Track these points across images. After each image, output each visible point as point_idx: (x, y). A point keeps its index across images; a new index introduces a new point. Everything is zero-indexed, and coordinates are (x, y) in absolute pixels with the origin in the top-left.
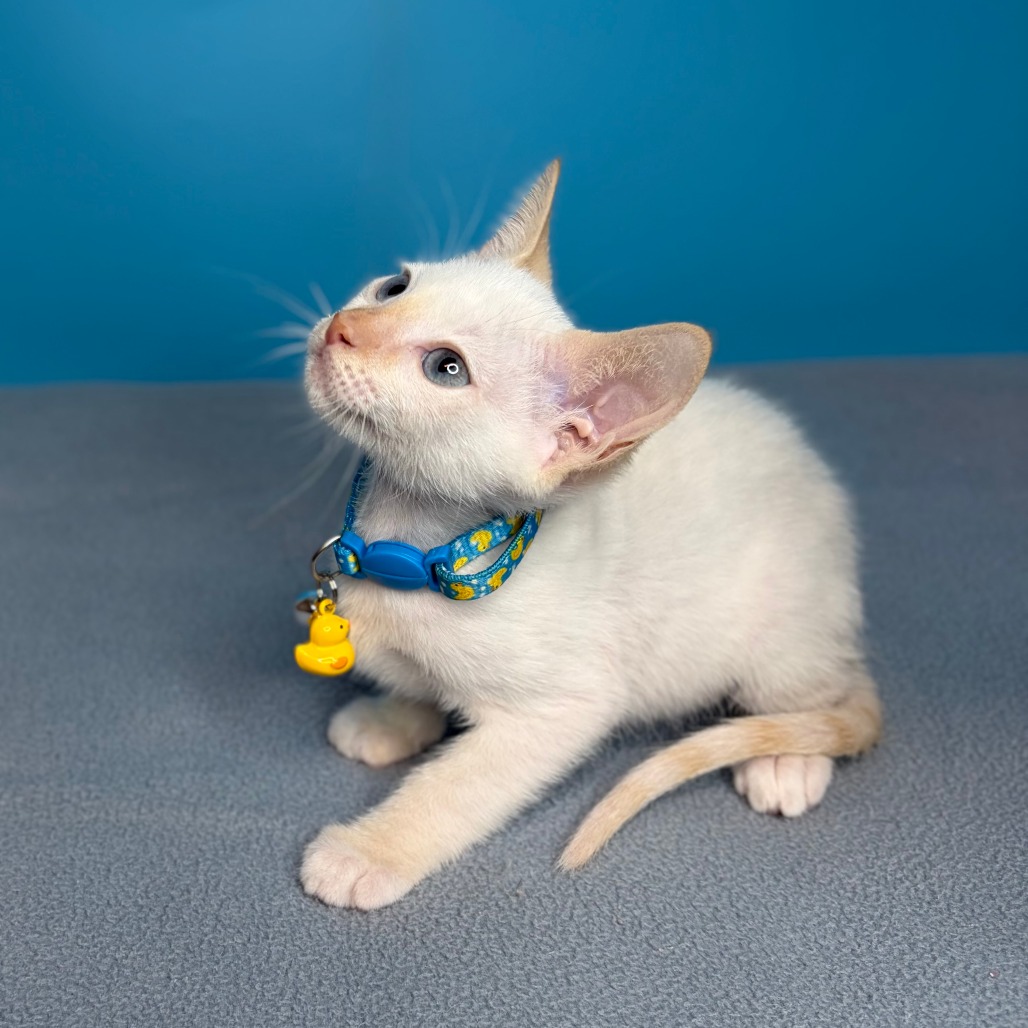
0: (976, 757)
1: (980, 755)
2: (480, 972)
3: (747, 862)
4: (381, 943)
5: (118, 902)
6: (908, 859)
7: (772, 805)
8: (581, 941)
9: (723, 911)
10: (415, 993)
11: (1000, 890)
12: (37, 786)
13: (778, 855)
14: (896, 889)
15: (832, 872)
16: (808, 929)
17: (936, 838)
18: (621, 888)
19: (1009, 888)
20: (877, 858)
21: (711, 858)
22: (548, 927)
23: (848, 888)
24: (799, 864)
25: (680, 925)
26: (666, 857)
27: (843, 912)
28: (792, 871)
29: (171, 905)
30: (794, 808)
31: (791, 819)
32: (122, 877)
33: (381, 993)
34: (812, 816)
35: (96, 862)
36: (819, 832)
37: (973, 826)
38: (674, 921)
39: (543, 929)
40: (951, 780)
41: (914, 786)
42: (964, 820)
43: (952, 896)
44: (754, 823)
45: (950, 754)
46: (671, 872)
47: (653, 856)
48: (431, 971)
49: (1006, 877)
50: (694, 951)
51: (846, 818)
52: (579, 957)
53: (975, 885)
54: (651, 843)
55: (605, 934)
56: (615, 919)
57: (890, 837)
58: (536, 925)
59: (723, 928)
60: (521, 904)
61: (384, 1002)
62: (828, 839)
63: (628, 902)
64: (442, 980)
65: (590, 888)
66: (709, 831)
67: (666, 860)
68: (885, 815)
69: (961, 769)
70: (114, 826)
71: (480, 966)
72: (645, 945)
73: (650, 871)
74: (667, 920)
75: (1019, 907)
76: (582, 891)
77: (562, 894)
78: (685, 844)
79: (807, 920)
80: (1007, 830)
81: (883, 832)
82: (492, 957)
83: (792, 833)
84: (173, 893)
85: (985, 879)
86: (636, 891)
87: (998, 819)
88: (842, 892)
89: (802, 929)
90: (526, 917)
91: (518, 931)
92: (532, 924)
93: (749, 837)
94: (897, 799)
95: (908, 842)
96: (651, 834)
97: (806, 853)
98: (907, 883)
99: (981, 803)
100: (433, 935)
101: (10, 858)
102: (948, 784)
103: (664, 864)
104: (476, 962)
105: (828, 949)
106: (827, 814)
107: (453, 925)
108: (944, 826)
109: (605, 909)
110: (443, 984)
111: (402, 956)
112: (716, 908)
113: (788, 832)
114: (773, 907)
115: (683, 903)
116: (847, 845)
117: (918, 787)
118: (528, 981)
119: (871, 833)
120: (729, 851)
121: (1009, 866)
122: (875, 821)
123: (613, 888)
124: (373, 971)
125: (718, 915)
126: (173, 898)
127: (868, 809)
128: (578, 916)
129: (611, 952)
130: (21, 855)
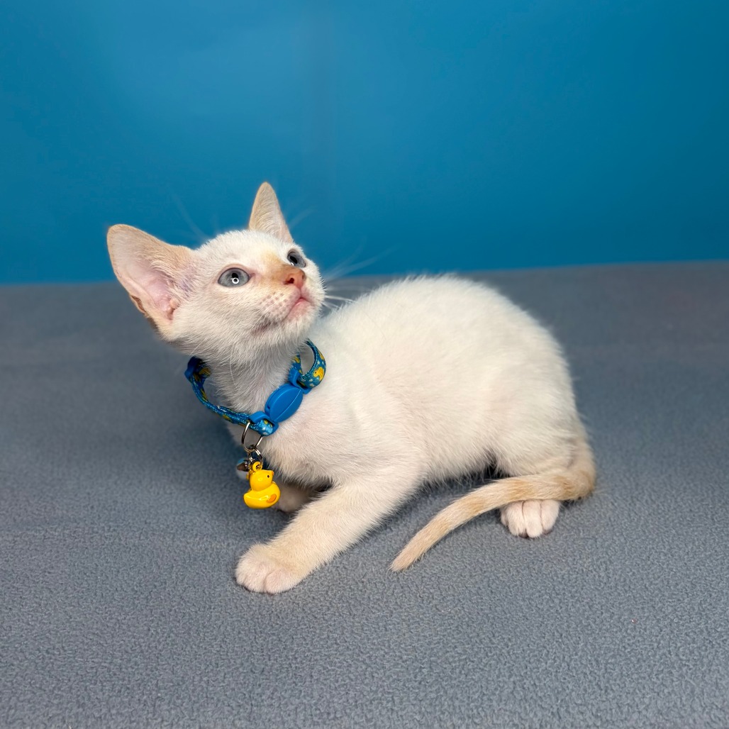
0: (650, 501)
1: (652, 500)
2: (334, 625)
3: (502, 562)
4: (278, 611)
5: (122, 589)
6: (597, 560)
7: (522, 531)
8: (396, 607)
9: (483, 590)
10: (294, 637)
11: (647, 576)
12: (78, 524)
13: (521, 558)
14: (587, 576)
15: (551, 567)
16: (532, 600)
17: (616, 548)
18: (425, 577)
19: (654, 574)
20: (580, 559)
21: (480, 560)
22: (378, 600)
23: (559, 576)
24: (533, 563)
25: (456, 597)
26: (453, 559)
27: (554, 589)
28: (528, 567)
29: (155, 590)
30: (535, 532)
31: (534, 539)
32: (126, 575)
33: (275, 637)
34: (546, 537)
35: (110, 567)
36: (549, 545)
37: (639, 540)
38: (453, 596)
39: (375, 601)
40: (632, 514)
41: (610, 518)
42: (635, 537)
43: (619, 580)
44: (511, 540)
45: (635, 500)
46: (456, 568)
47: (446, 559)
48: (305, 625)
49: (653, 568)
50: (463, 612)
51: (566, 537)
52: (394, 615)
53: (634, 573)
54: (446, 552)
55: (411, 603)
56: (418, 595)
57: (590, 547)
58: (372, 599)
59: (482, 599)
60: (364, 587)
61: (276, 642)
62: (553, 549)
63: (428, 585)
64: (312, 629)
65: (406, 577)
66: (482, 545)
67: (454, 561)
68: (589, 535)
69: (640, 508)
70: (124, 547)
71: (335, 621)
72: (434, 609)
73: (443, 568)
74: (449, 595)
75: (656, 584)
76: (401, 579)
77: (390, 581)
78: (466, 552)
79: (533, 594)
80: (658, 542)
81: (586, 545)
82: (343, 617)
83: (532, 546)
84: (156, 584)
85: (640, 570)
86: (433, 579)
87: (655, 536)
88: (555, 578)
89: (529, 599)
90: (366, 594)
91: (360, 601)
92: (369, 597)
93: (506, 548)
94: (598, 525)
95: (601, 550)
96: (447, 546)
97: (538, 557)
98: (594, 572)
99: (647, 527)
100: (310, 605)
101: (59, 565)
102: (630, 517)
103: (452, 563)
104: (333, 619)
105: (543, 610)
106: (556, 535)
107: (322, 600)
108: (622, 540)
109: (414, 589)
110: (311, 632)
111: (290, 617)
112: (480, 588)
113: (530, 545)
114: (513, 587)
115: (460, 585)
116: (564, 552)
117: (612, 519)
118: (362, 629)
119: (579, 545)
120: (492, 556)
121: (655, 562)
122: (582, 539)
123: (420, 577)
124: (272, 626)
125: (480, 592)
126: (155, 586)
127: (580, 532)
128: (397, 593)
129: (413, 613)
130: (66, 563)
